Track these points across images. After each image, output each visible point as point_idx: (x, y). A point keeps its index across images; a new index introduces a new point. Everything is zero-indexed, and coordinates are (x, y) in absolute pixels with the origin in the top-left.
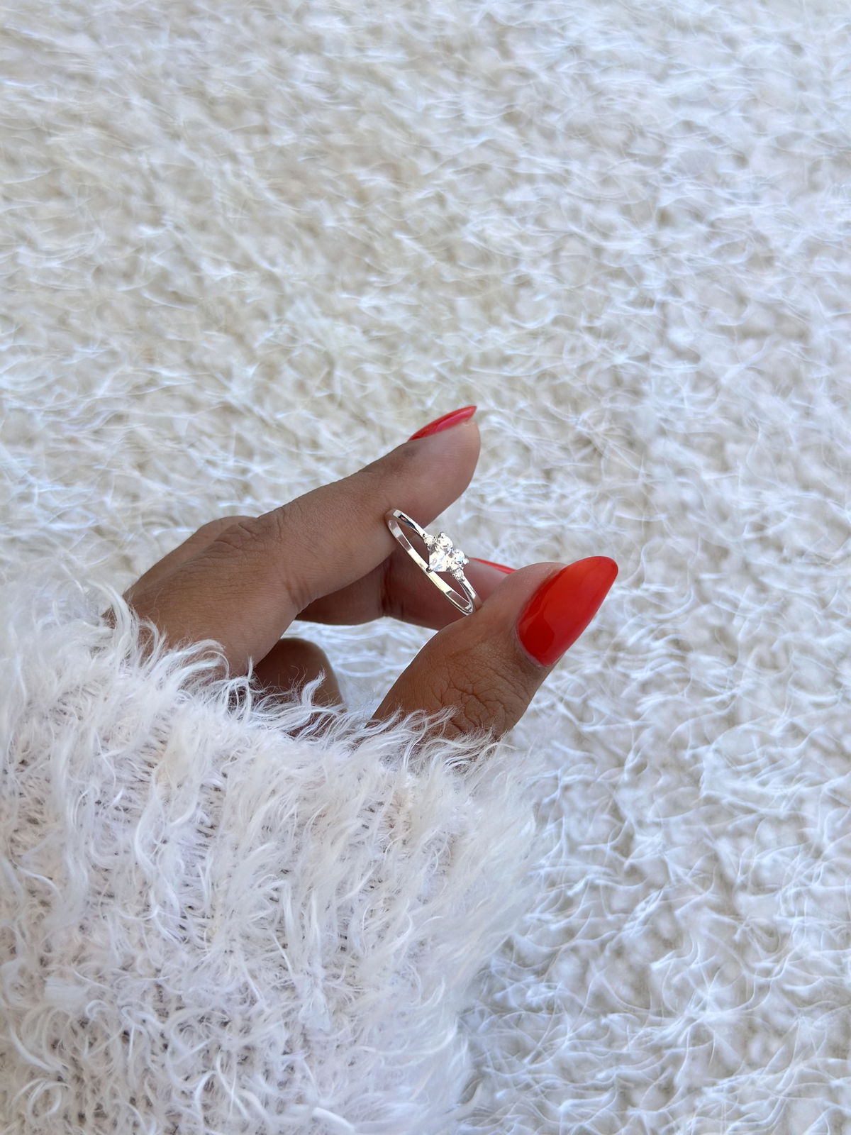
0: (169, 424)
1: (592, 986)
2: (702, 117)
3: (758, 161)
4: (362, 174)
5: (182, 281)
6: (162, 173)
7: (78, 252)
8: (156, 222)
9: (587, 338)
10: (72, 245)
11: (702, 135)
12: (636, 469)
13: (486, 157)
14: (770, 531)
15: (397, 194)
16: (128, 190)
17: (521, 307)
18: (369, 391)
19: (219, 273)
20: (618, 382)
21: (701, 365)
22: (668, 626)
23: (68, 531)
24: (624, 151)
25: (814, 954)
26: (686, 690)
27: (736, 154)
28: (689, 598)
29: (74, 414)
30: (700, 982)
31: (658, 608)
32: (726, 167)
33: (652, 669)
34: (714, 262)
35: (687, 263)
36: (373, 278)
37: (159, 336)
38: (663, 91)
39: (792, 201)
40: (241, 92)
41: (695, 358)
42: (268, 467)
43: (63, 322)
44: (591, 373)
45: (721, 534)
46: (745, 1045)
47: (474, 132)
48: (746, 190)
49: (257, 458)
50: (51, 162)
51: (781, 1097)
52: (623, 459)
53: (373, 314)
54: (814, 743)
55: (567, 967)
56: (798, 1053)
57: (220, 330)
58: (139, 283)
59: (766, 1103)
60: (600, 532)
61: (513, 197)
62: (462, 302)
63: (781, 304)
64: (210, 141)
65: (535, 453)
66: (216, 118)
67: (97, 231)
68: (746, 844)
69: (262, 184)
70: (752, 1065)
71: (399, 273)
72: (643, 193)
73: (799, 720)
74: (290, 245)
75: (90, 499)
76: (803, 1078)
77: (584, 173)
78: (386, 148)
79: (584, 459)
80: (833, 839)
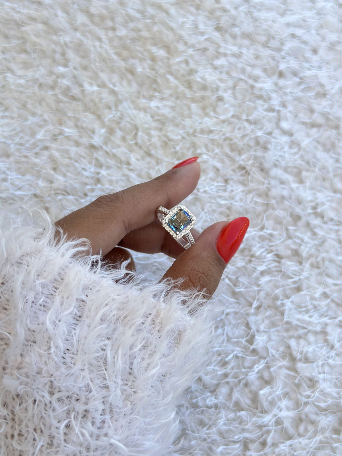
0: (67, 152)
1: (234, 399)
2: (299, 32)
3: (322, 52)
4: (154, 49)
5: (76, 91)
6: (70, 45)
7: (32, 77)
8: (66, 66)
9: (246, 124)
10: (30, 74)
11: (299, 40)
12: (263, 180)
13: (207, 44)
14: (319, 210)
15: (168, 59)
16: (54, 51)
17: (218, 110)
18: (152, 142)
19: (91, 88)
20: (258, 143)
21: (293, 138)
22: (274, 248)
23: (22, 195)
24: (265, 45)
25: (328, 390)
26: (280, 276)
27: (312, 48)
28: (283, 236)
29: (27, 145)
30: (280, 399)
31: (270, 240)
32: (309, 54)
33: (266, 266)
34: (301, 94)
35: (289, 94)
36: (157, 94)
37: (65, 114)
38: (283, 20)
39: (335, 70)
40: (105, 12)
41: (291, 135)
42: (108, 172)
43: (24, 106)
44: (246, 139)
45: (298, 210)
46: (297, 427)
47: (202, 34)
48: (316, 64)
49: (104, 168)
50: (23, 38)
51: (311, 450)
52: (258, 176)
53: (155, 109)
54: (333, 301)
55: (224, 390)
56: (319, 431)
57: (90, 113)
58: (57, 91)
59: (305, 452)
60: (247, 207)
61: (218, 62)
62: (193, 106)
63: (329, 113)
64: (90, 32)
65: (221, 172)
66: (93, 22)
67: (41, 68)
68: (302, 342)
69: (111, 52)
70: (300, 435)
71: (168, 92)
72: (273, 63)
73: (327, 290)
74: (122, 78)
75: (33, 182)
76: (321, 442)
77: (248, 54)
78: (165, 39)
79: (242, 175)
80: (339, 341)
